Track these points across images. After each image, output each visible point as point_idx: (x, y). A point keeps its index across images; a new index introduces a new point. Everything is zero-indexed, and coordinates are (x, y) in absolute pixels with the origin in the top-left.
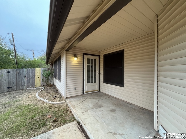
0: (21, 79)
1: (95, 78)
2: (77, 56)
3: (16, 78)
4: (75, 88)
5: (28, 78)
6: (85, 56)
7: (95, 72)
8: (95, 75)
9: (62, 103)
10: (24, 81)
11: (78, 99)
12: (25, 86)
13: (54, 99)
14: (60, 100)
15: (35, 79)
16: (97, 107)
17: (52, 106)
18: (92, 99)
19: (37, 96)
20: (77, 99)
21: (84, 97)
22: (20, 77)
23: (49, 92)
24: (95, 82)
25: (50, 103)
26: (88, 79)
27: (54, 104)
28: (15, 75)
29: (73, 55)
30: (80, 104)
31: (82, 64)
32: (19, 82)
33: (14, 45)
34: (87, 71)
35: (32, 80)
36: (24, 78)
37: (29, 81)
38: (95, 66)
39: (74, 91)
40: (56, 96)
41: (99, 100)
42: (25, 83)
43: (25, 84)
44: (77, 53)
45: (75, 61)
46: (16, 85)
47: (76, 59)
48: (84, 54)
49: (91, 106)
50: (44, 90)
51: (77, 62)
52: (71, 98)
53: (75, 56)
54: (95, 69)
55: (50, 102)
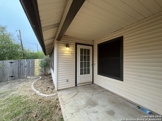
0: (22, 69)
1: (89, 70)
2: (69, 46)
3: (18, 68)
4: (67, 80)
5: (28, 68)
6: (78, 46)
7: (89, 63)
8: (89, 66)
9: (53, 96)
10: (25, 71)
11: (71, 92)
12: (26, 75)
13: (47, 90)
14: (52, 93)
15: (34, 69)
16: (91, 105)
17: (42, 99)
18: (85, 93)
19: (32, 86)
20: (69, 92)
21: (77, 89)
22: (21, 67)
23: (44, 82)
24: (89, 73)
25: (41, 96)
26: (81, 70)
27: (45, 97)
28: (17, 66)
29: (65, 45)
30: (71, 99)
31: (75, 55)
32: (21, 71)
33: (21, 40)
34: (80, 62)
35: (32, 70)
36: (25, 67)
37: (30, 70)
38: (89, 57)
39: (66, 83)
40: (49, 87)
41: (93, 95)
42: (26, 72)
43: (26, 74)
44: (69, 43)
45: (68, 51)
46: (18, 74)
47: (68, 49)
48: (76, 44)
49: (83, 102)
50: (41, 79)
51: (69, 53)
52: (63, 91)
53: (67, 46)
54: (89, 60)
55: (41, 94)
